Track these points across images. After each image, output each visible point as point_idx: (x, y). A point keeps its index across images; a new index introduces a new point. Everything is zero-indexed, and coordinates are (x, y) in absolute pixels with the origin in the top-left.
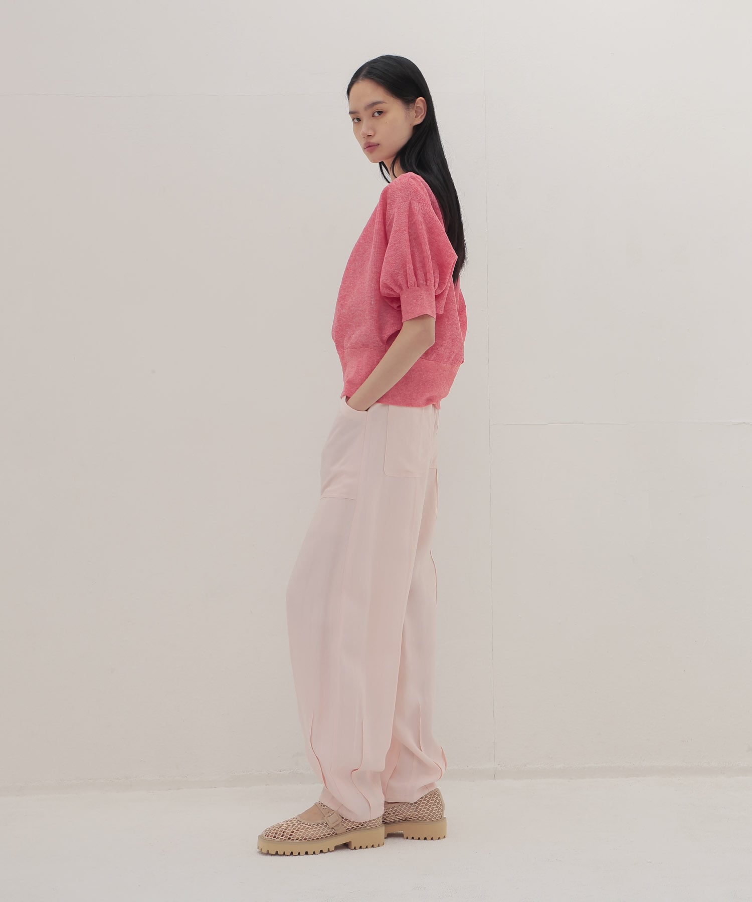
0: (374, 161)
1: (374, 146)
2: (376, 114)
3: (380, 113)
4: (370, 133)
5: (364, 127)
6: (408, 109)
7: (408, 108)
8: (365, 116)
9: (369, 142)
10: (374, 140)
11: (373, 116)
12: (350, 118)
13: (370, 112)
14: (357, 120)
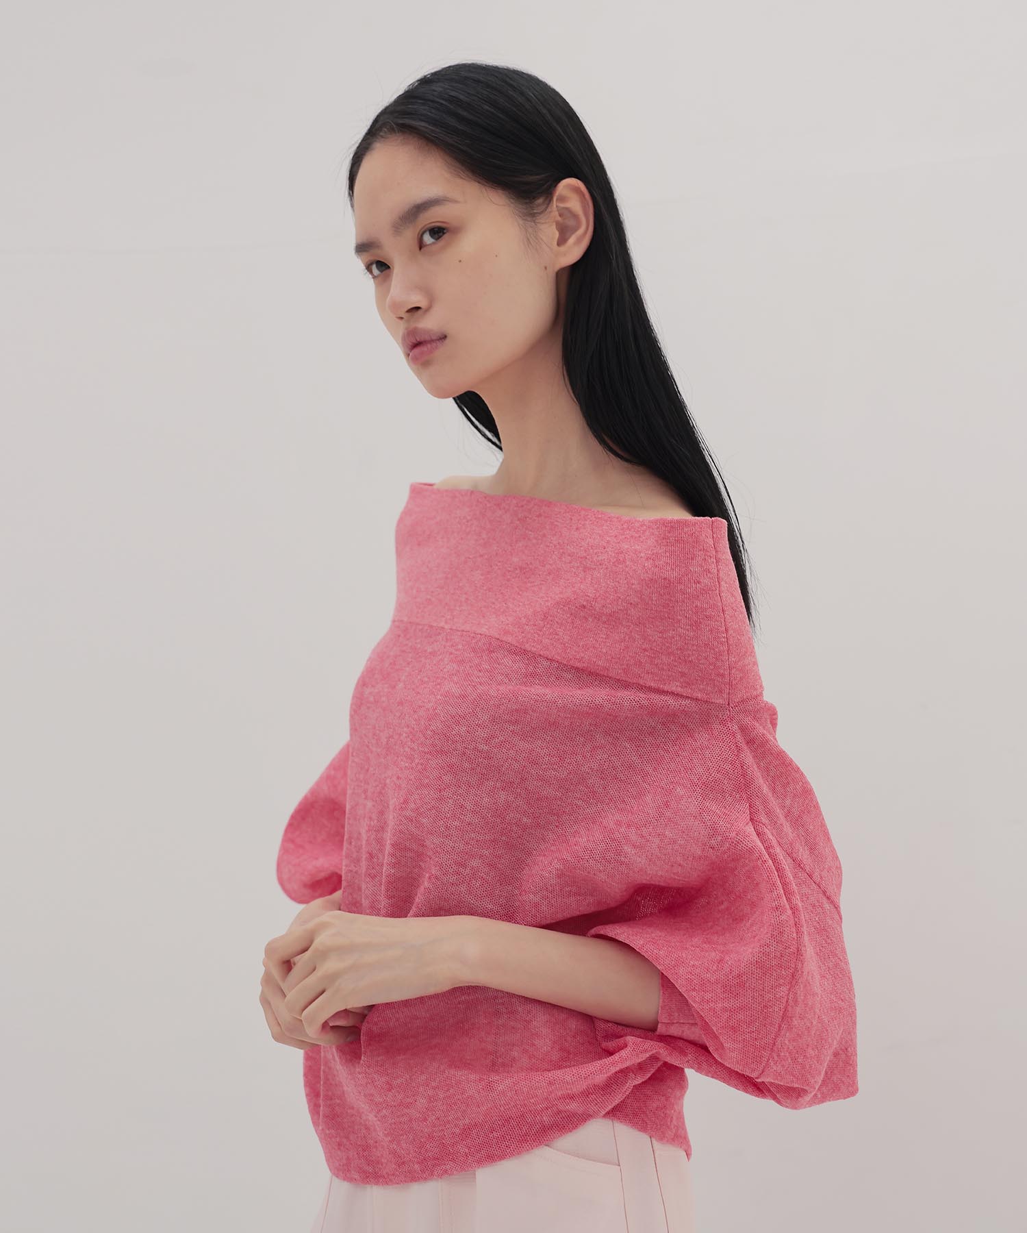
0: (440, 393)
1: (432, 341)
2: (428, 239)
3: (438, 232)
4: (417, 299)
5: (401, 287)
6: (531, 215)
7: (533, 215)
8: (396, 250)
9: (416, 329)
10: (429, 323)
11: (421, 245)
12: (358, 264)
13: (410, 234)
14: (380, 267)
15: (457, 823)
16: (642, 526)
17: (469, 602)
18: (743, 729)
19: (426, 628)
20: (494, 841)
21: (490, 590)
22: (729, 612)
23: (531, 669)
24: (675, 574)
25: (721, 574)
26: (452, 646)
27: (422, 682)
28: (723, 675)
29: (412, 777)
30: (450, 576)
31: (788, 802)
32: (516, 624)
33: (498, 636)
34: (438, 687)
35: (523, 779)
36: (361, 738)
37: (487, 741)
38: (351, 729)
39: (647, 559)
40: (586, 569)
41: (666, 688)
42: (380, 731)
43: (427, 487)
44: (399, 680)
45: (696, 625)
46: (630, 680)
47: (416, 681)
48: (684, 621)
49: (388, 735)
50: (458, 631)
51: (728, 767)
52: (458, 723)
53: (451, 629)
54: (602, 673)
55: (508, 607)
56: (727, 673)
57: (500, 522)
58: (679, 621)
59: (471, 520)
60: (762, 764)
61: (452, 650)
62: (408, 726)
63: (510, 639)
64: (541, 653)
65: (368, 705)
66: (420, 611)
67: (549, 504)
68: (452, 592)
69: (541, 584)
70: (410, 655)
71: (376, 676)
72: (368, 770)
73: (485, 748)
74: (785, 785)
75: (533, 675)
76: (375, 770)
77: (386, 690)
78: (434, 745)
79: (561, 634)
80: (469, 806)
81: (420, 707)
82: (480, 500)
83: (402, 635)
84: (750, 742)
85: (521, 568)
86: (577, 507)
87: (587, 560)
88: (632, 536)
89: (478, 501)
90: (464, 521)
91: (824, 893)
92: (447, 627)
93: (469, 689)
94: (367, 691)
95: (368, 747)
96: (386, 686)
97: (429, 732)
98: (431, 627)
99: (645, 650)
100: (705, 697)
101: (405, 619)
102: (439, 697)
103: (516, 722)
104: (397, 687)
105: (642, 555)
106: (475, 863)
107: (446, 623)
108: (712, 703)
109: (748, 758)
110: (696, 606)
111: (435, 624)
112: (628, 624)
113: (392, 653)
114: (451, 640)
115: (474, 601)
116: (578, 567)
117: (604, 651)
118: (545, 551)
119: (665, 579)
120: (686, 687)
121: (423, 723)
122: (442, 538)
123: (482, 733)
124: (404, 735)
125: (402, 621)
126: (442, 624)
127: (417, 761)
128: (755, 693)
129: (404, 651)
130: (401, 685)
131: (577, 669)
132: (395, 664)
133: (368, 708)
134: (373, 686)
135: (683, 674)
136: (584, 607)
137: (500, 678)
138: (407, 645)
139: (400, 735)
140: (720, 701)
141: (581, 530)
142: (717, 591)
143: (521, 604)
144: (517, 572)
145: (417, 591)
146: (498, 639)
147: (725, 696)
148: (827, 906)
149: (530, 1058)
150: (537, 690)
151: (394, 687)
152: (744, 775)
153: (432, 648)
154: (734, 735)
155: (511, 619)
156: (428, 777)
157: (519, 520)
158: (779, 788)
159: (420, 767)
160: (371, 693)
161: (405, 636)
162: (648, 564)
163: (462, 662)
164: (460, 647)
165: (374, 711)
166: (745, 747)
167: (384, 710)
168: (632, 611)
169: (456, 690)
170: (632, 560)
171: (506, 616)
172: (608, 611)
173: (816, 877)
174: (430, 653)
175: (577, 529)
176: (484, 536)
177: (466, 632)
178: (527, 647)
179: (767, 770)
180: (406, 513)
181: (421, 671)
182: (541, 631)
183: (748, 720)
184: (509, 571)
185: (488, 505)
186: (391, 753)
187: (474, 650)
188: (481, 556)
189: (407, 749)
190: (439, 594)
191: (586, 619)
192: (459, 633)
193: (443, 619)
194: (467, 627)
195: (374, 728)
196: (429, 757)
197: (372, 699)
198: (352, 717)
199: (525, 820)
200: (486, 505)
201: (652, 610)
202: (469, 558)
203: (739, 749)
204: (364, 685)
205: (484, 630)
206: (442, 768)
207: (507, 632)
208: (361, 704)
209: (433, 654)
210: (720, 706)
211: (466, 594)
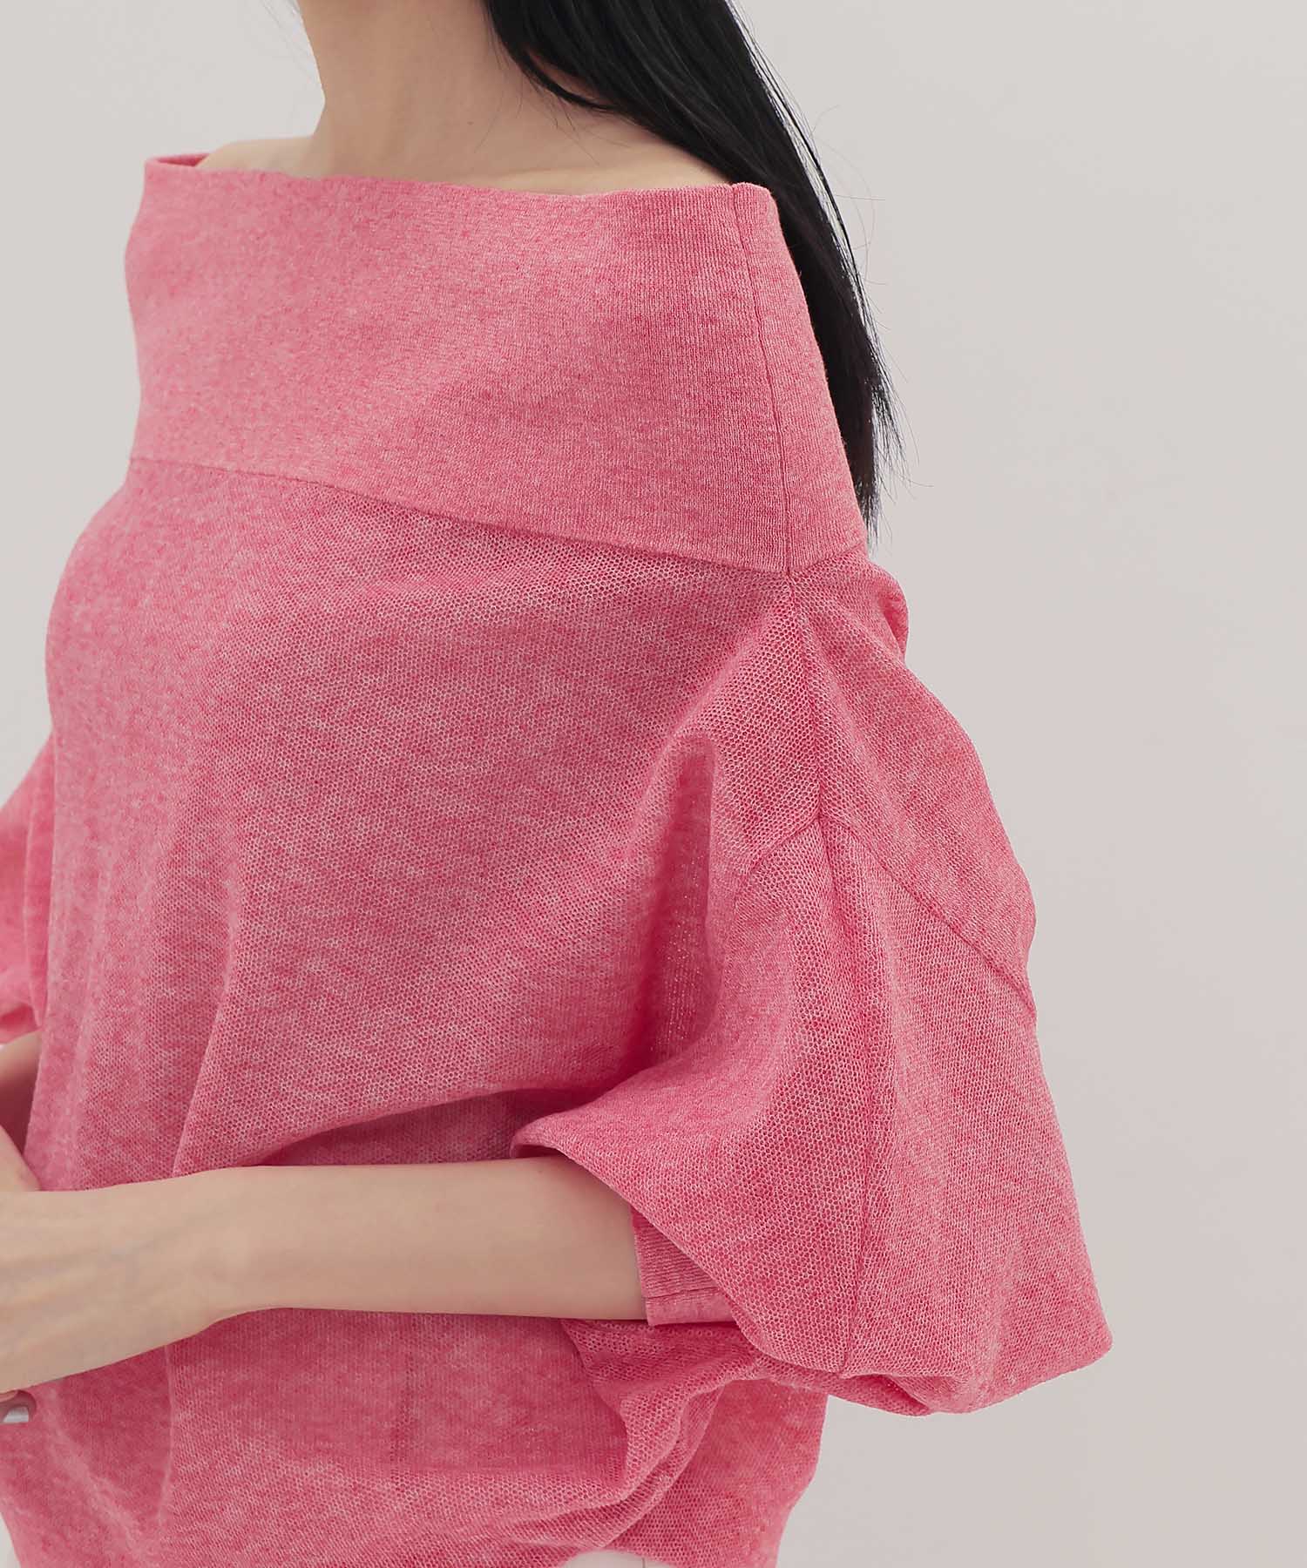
15: (270, 887)
16: (585, 211)
17: (269, 410)
18: (820, 623)
19: (190, 470)
20: (351, 919)
21: (307, 381)
22: (782, 378)
23: (400, 540)
24: (659, 307)
25: (763, 300)
26: (243, 509)
27: (192, 594)
28: (772, 514)
29: (185, 796)
30: (230, 357)
31: (912, 777)
32: (365, 451)
33: (329, 481)
34: (222, 601)
35: (401, 787)
36: (73, 709)
37: (324, 711)
38: (50, 690)
39: (599, 279)
40: (484, 315)
41: (661, 547)
42: (113, 698)
43: (174, 167)
44: (143, 588)
45: (711, 411)
46: (589, 538)
47: (178, 590)
48: (686, 403)
49: (131, 708)
50: (253, 474)
51: (781, 704)
52: (264, 677)
53: (238, 472)
54: (535, 529)
55: (344, 416)
56: (781, 507)
57: (318, 235)
58: (676, 404)
59: (265, 234)
60: (858, 698)
61: (244, 518)
62: (170, 689)
63: (352, 483)
64: (417, 504)
65: (83, 640)
66: (176, 435)
67: (409, 189)
68: (236, 390)
69: (403, 359)
70: (162, 532)
71: (96, 578)
72: (93, 778)
73: (322, 725)
74: (905, 744)
75: (406, 553)
76: (108, 778)
77: (117, 609)
78: (223, 728)
79: (451, 460)
80: (292, 849)
81: (192, 648)
82: (279, 191)
83: (145, 491)
84: (834, 651)
85: (364, 327)
86: (460, 188)
87: (486, 296)
88: (568, 236)
89: (275, 193)
90: (252, 237)
91: (989, 962)
92: (230, 466)
93: (282, 604)
94: (79, 609)
95: (90, 729)
96: (118, 600)
97: (212, 701)
98: (199, 468)
99: (615, 471)
100: (740, 560)
101: (150, 456)
102: (224, 625)
103: (378, 667)
104: (140, 605)
105: (589, 271)
106: (314, 965)
107: (229, 458)
108: (754, 572)
109: (829, 686)
110: (710, 372)
111: (206, 463)
112: (576, 420)
113: (127, 530)
114: (241, 495)
115: (278, 408)
116: (469, 314)
117: (536, 482)
118: (407, 288)
119: (638, 319)
120: (702, 541)
121: (198, 683)
122: (214, 277)
123: (313, 695)
124: (165, 707)
125: (143, 459)
126: (220, 462)
127: (191, 761)
128: (842, 548)
129: (149, 524)
130: (147, 600)
131: (488, 527)
132: (132, 553)
133: (84, 647)
134: (89, 600)
135: (693, 515)
136: (488, 396)
137: (339, 568)
138: (154, 509)
139: (157, 708)
140: (770, 567)
141: (473, 236)
142: (756, 337)
143: (369, 406)
144: (356, 338)
145: (171, 393)
146: (332, 487)
147: (780, 554)
148: (993, 987)
149: (450, 1421)
150: (414, 589)
151: (134, 603)
152: (814, 722)
153: (205, 516)
154: (800, 636)
155: (352, 441)
156: (217, 795)
157: (356, 227)
158: (892, 749)
159: (197, 773)
160: (85, 615)
161: (150, 491)
162: (601, 290)
163: (264, 544)
164: (259, 511)
165: (94, 653)
166: (822, 664)
167: (118, 654)
168: (584, 393)
169: (255, 608)
170: (570, 286)
171: (343, 435)
172: (535, 398)
173: (970, 930)
174: (202, 526)
175: (464, 234)
176: (292, 267)
177: (267, 476)
178: (388, 494)
179: (870, 710)
180: (142, 226)
181: (185, 567)
182: (412, 459)
183: (830, 604)
184: (341, 337)
185: (295, 202)
186: (140, 745)
187: (287, 516)
188: (288, 310)
189: (171, 737)
190: (212, 397)
191: (496, 420)
192: (255, 480)
193: (223, 451)
194: (268, 466)
195: (99, 690)
196: (215, 751)
197: (88, 628)
198: (49, 664)
199: (411, 871)
200: (291, 201)
201: (620, 384)
202: (265, 317)
203: (809, 667)
204: (71, 597)
205: (302, 470)
206: (240, 773)
207: (346, 471)
208: (68, 638)
209: (207, 527)
210: (772, 577)
211: (263, 393)
